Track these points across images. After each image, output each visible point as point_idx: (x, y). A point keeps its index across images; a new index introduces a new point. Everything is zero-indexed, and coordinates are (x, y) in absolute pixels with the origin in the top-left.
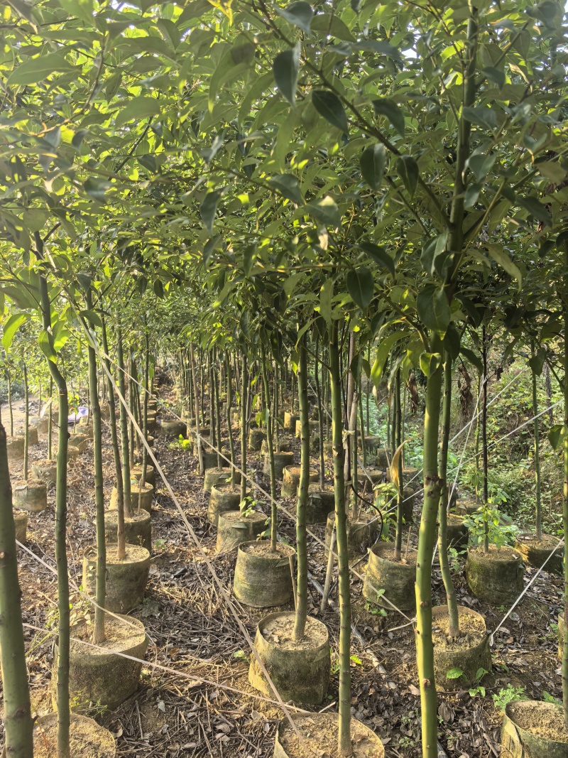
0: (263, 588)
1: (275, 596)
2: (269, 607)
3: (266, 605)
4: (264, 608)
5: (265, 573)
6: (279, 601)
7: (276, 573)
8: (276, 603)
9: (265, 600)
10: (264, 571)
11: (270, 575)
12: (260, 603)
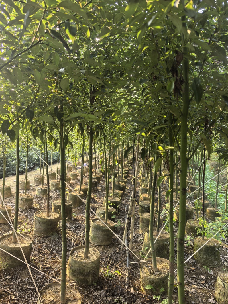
0: (97, 237)
1: (102, 241)
2: (99, 246)
3: (98, 244)
4: (97, 245)
5: (98, 231)
6: (104, 244)
7: (103, 232)
8: (102, 244)
9: (98, 242)
10: (98, 230)
11: (100, 232)
12: (96, 243)
